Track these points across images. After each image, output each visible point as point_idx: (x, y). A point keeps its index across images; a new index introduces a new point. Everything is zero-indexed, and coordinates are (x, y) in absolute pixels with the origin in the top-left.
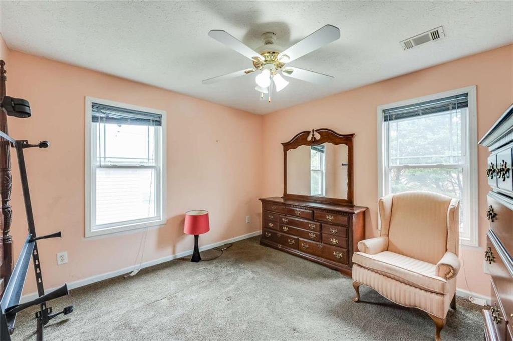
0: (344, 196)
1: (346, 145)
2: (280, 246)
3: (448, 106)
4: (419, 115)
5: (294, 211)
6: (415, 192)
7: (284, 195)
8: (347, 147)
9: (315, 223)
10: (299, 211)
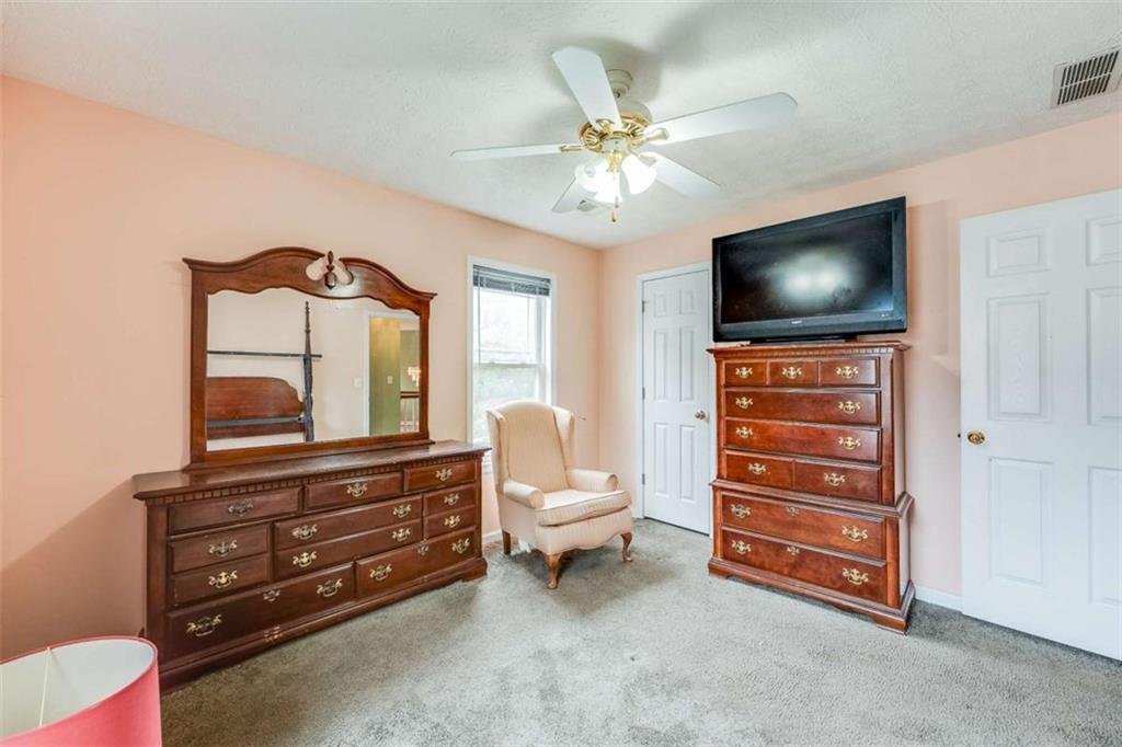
0: (410, 426)
1: (417, 314)
2: (277, 632)
3: (535, 287)
4: (510, 289)
5: (345, 487)
6: (517, 402)
7: (194, 459)
8: (418, 317)
9: (409, 499)
10: (361, 484)
